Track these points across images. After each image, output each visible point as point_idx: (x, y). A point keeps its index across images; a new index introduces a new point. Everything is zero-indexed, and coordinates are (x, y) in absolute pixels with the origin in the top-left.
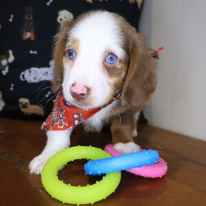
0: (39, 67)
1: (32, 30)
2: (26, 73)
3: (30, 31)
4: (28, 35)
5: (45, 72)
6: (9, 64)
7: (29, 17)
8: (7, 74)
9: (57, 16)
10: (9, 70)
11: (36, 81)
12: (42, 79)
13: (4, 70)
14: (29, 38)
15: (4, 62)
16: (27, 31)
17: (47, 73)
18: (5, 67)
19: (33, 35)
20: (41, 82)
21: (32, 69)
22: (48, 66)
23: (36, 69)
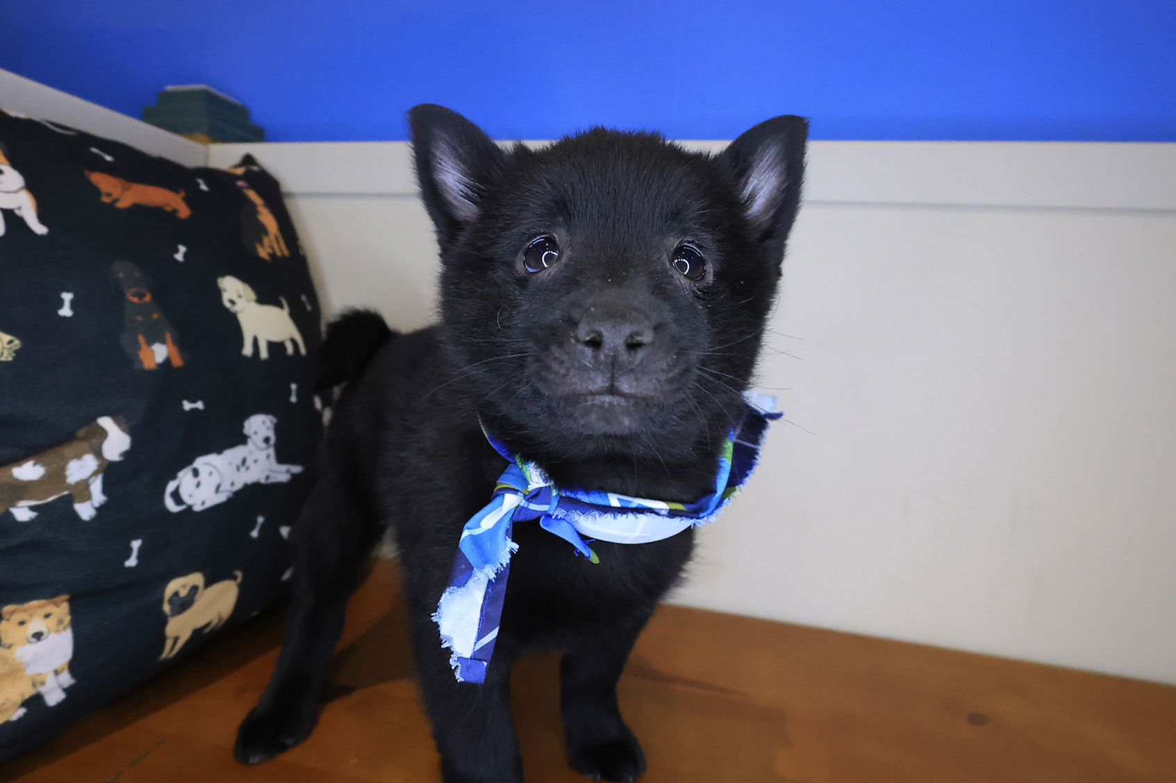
5: (239, 462)
6: (106, 468)
7: (139, 296)
12: (238, 486)
14: (167, 362)
16: (150, 342)
17: (244, 461)
18: (86, 484)
19: (174, 350)
22: (242, 439)
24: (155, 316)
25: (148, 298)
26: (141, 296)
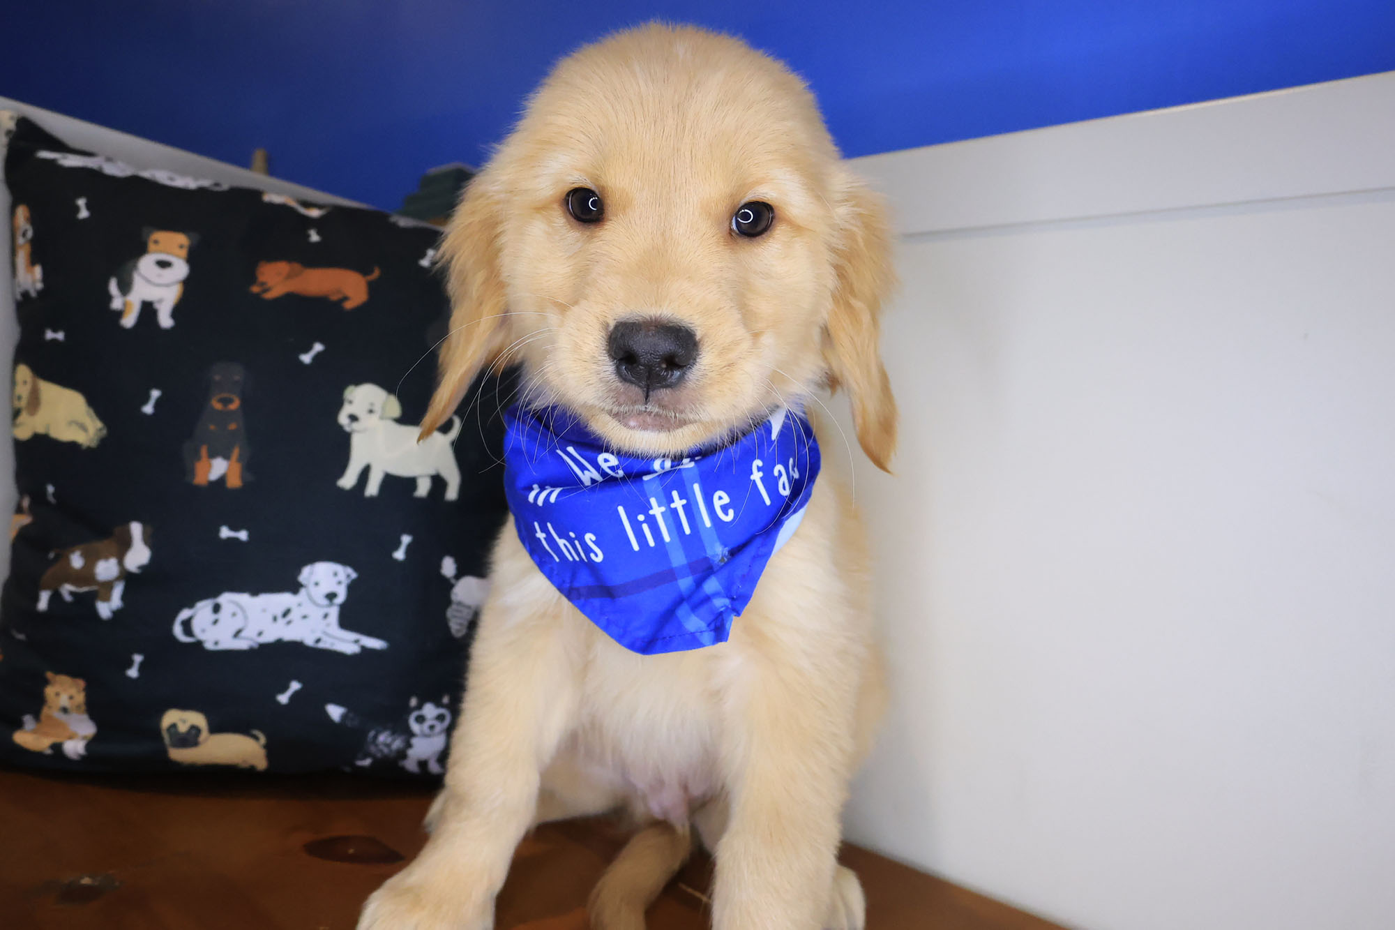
0: (255, 590)
1: (236, 452)
2: (201, 613)
3: (227, 457)
4: (218, 468)
6: (126, 576)
7: (226, 402)
8: (116, 613)
9: (339, 403)
10: (124, 597)
11: (241, 645)
13: (107, 599)
14: (221, 481)
15: (106, 569)
18: (108, 586)
19: (237, 467)
20: (263, 647)
21: (226, 599)
23: (244, 598)
24: (233, 426)
26: (228, 402)
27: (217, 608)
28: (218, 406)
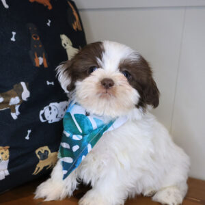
4: (41, 61)
6: (22, 102)
11: (58, 120)
14: (43, 65)
19: (45, 61)
24: (40, 46)
25: (38, 39)
26: (36, 38)
27: (50, 109)
28: (34, 39)
